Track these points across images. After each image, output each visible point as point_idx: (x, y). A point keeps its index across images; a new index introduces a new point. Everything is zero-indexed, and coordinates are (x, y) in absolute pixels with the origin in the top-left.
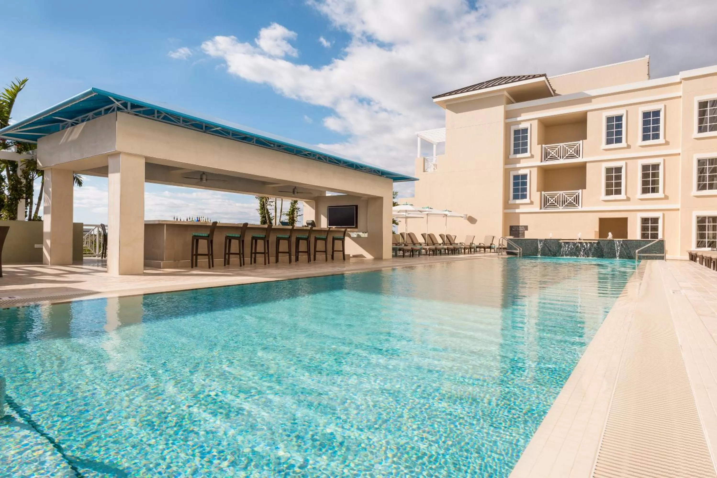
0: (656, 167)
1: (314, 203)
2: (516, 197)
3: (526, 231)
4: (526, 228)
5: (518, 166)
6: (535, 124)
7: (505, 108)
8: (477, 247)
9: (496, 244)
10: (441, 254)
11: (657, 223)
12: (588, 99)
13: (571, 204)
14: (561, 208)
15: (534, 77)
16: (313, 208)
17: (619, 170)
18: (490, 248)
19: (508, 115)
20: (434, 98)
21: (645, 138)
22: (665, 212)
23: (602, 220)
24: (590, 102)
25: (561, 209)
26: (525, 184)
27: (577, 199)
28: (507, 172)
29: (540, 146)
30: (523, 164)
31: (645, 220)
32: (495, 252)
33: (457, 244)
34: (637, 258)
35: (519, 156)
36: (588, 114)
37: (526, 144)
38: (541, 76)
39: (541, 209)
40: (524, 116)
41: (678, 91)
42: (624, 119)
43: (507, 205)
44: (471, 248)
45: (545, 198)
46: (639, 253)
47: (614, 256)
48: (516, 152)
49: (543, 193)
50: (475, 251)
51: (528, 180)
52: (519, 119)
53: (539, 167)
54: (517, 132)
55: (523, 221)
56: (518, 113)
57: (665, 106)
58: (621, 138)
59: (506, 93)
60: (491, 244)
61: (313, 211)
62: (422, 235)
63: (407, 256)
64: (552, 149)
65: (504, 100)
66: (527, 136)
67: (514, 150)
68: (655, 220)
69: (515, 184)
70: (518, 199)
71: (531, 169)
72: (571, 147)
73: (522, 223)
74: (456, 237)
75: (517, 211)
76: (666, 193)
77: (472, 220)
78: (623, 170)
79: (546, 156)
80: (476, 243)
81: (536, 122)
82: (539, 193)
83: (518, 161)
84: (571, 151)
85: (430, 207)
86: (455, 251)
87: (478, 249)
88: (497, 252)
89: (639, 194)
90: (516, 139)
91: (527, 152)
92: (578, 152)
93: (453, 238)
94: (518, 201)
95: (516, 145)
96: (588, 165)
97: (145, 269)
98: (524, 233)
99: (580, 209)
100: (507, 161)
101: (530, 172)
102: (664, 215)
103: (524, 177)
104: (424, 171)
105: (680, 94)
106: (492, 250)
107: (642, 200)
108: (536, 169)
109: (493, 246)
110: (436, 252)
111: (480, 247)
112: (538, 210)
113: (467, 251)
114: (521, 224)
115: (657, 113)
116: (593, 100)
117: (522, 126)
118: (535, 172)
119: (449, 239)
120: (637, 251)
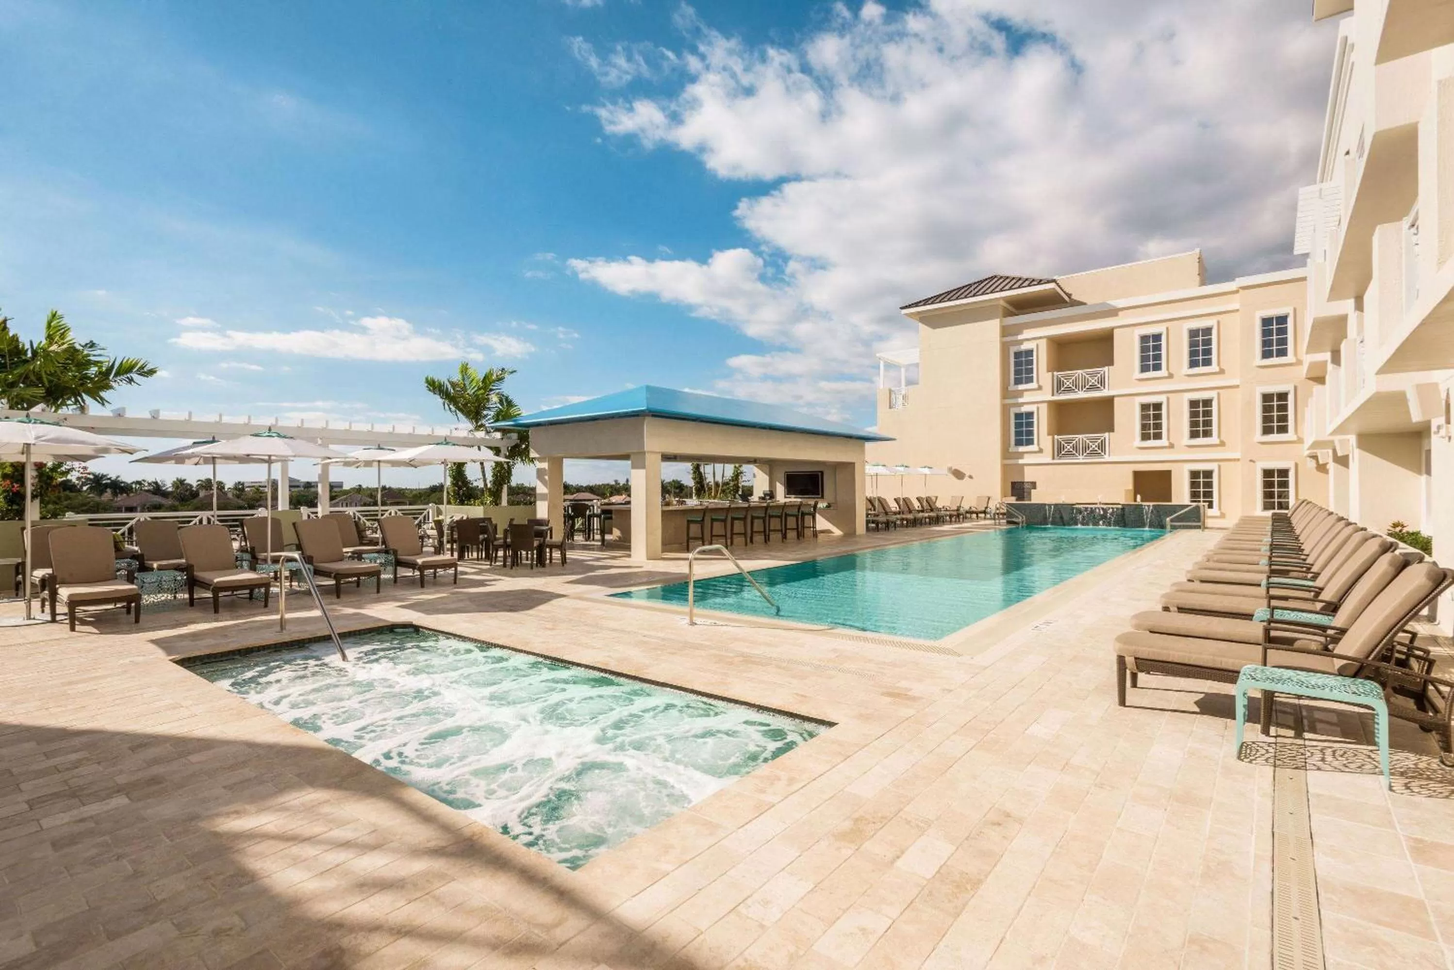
0: (1208, 403)
1: (767, 468)
2: (1019, 443)
3: (1033, 491)
4: (1034, 485)
5: (1021, 400)
6: (1043, 344)
7: (1001, 322)
8: (967, 512)
9: (992, 506)
10: (921, 524)
11: (1211, 477)
12: (1113, 312)
13: (1094, 453)
14: (1081, 457)
15: (1040, 282)
16: (766, 473)
17: (1158, 406)
18: (985, 512)
19: (1005, 331)
20: (902, 308)
21: (1193, 364)
22: (1221, 463)
23: (1137, 475)
24: (1116, 315)
25: (1081, 459)
26: (1031, 424)
27: (1102, 446)
28: (1005, 409)
29: (1050, 373)
30: (1027, 397)
31: (1194, 474)
32: (991, 519)
33: (939, 510)
34: (1168, 527)
35: (1021, 387)
36: (1115, 331)
37: (1031, 371)
38: (1048, 282)
39: (1053, 458)
40: (1027, 334)
41: (1234, 303)
42: (1164, 338)
43: (1006, 454)
44: (958, 516)
45: (1059, 443)
46: (1172, 521)
47: (1143, 525)
48: (1018, 382)
49: (1056, 437)
50: (965, 518)
51: (1035, 420)
52: (1020, 337)
53: (1050, 403)
54: (1018, 355)
55: (1029, 476)
56: (1019, 329)
57: (1218, 323)
58: (1160, 364)
59: (1002, 303)
60: (986, 508)
61: (767, 478)
62: (895, 499)
63: (882, 529)
64: (1067, 377)
65: (1000, 312)
66: (1032, 360)
67: (1015, 379)
68: (1208, 474)
69: (1018, 425)
70: (1022, 445)
71: (1039, 405)
72: (1092, 375)
73: (1028, 477)
74: (937, 498)
75: (1021, 461)
76: (1222, 438)
77: (958, 474)
78: (1164, 407)
79: (1059, 386)
80: (966, 506)
81: (1044, 341)
82: (1050, 437)
83: (1020, 394)
84: (1093, 381)
85: (905, 464)
86: (937, 520)
87: (968, 515)
88: (994, 519)
89: (1186, 440)
90: (1017, 364)
91: (1032, 381)
92: (1102, 382)
93: (934, 499)
94: (1021, 449)
95: (1017, 372)
96: (1116, 400)
97: (663, 551)
98: (1030, 493)
99: (1107, 458)
100: (1006, 393)
101: (1038, 409)
102: (1219, 467)
103: (1030, 415)
104: (890, 407)
105: (1236, 306)
106: (988, 516)
107: (1190, 446)
108: (1045, 406)
109: (988, 510)
110: (915, 523)
111: (972, 513)
112: (1049, 460)
113: (953, 519)
114: (1026, 480)
115: (1208, 331)
116: (1120, 313)
117: (1025, 347)
118: (1044, 408)
119: (929, 504)
120: (1168, 519)
